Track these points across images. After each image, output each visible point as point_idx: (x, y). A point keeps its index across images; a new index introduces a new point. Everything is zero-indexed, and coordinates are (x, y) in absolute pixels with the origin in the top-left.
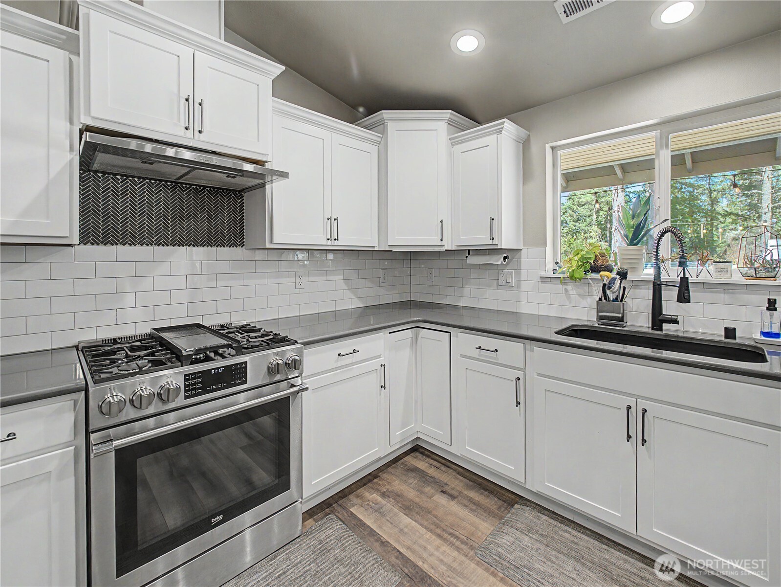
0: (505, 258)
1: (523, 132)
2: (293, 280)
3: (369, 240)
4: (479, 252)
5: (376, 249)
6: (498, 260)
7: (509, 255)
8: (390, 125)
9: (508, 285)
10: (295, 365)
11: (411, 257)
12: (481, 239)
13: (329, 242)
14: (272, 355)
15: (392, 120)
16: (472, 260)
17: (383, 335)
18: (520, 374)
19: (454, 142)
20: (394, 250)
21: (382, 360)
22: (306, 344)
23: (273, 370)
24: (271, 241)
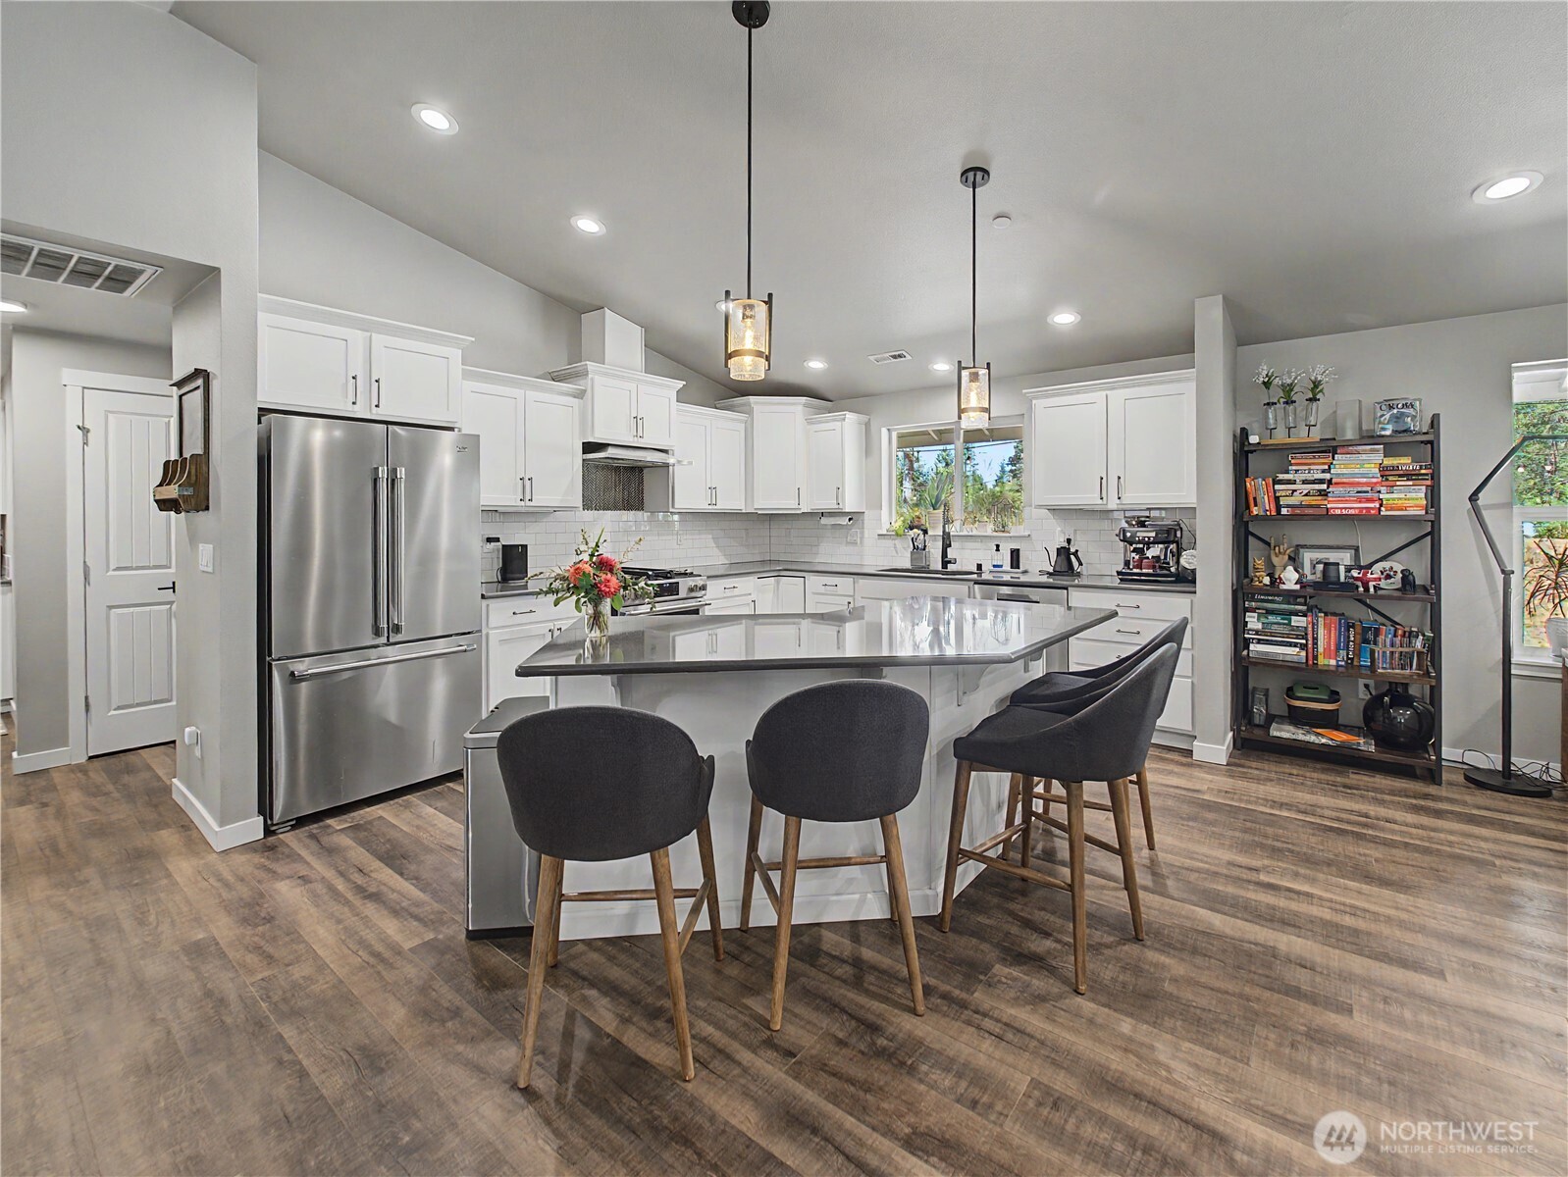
0: (850, 520)
1: (864, 418)
2: (675, 537)
3: (738, 504)
4: (832, 514)
5: (744, 511)
6: (844, 521)
7: (852, 517)
8: (756, 408)
9: (854, 543)
10: (703, 588)
11: (771, 518)
12: (829, 504)
13: (710, 507)
14: (691, 582)
15: (756, 403)
16: (824, 521)
17: (753, 579)
18: (851, 600)
19: (810, 422)
20: (760, 512)
21: (753, 597)
22: (708, 577)
23: (691, 590)
24: (673, 507)
